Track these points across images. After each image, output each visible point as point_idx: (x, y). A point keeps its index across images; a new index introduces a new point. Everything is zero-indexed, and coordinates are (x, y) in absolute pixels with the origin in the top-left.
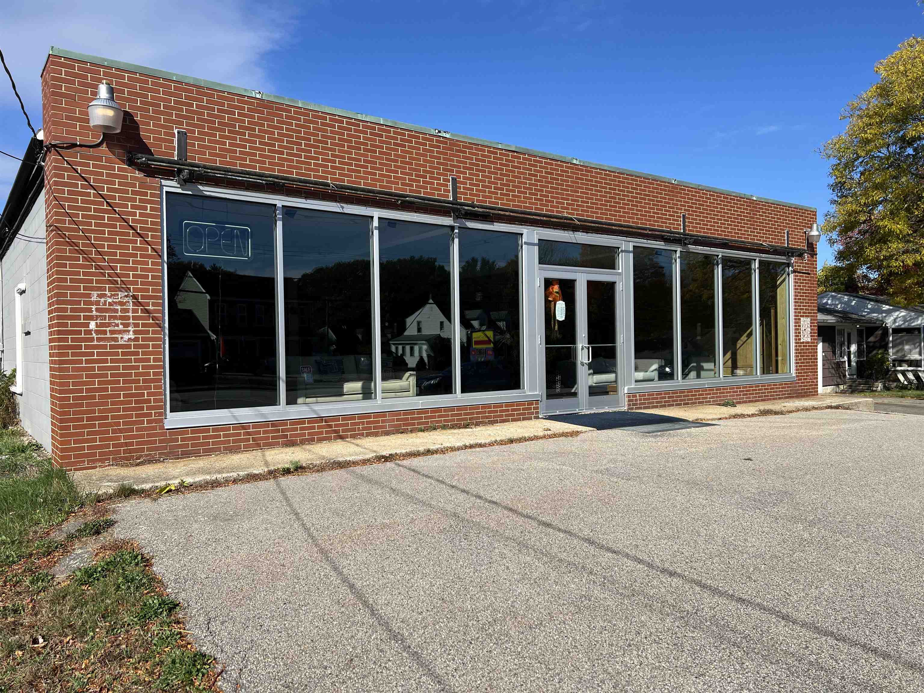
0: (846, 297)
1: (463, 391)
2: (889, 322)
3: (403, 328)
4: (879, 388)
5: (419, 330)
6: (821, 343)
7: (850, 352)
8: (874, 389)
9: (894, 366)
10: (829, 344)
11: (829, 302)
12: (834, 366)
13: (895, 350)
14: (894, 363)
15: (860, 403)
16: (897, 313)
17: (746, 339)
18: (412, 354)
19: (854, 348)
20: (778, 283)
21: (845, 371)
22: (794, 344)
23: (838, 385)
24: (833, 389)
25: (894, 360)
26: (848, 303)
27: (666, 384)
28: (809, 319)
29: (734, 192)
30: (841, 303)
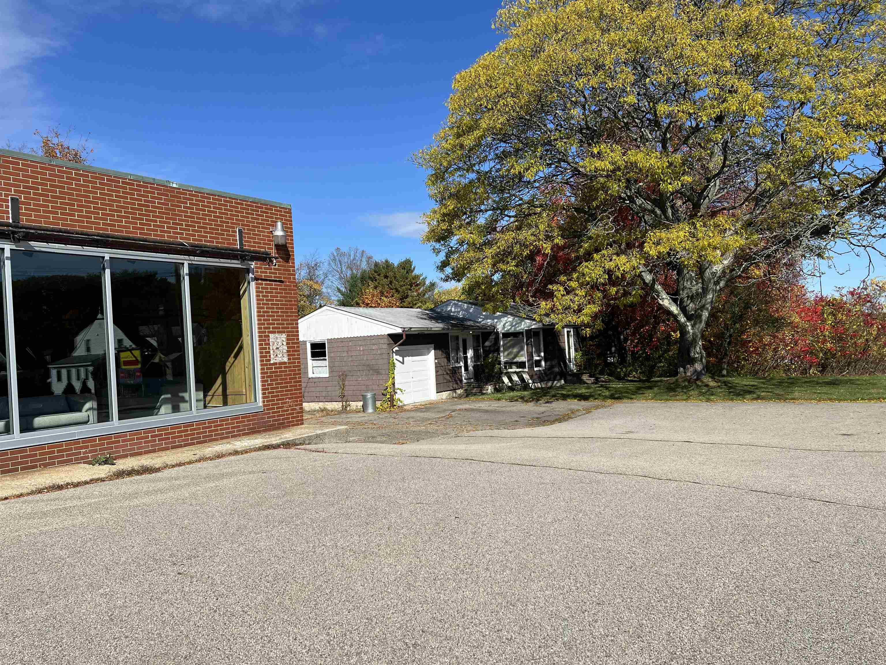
0: (465, 305)
2: (500, 328)
4: (489, 391)
6: (433, 351)
7: (467, 357)
8: (485, 392)
9: (505, 368)
10: (442, 352)
11: (453, 309)
12: (449, 372)
13: (506, 353)
14: (506, 365)
16: (506, 318)
19: (470, 353)
21: (462, 376)
22: (259, 367)
23: (454, 390)
24: (449, 394)
25: (506, 363)
26: (467, 310)
28: (284, 336)
30: (462, 310)
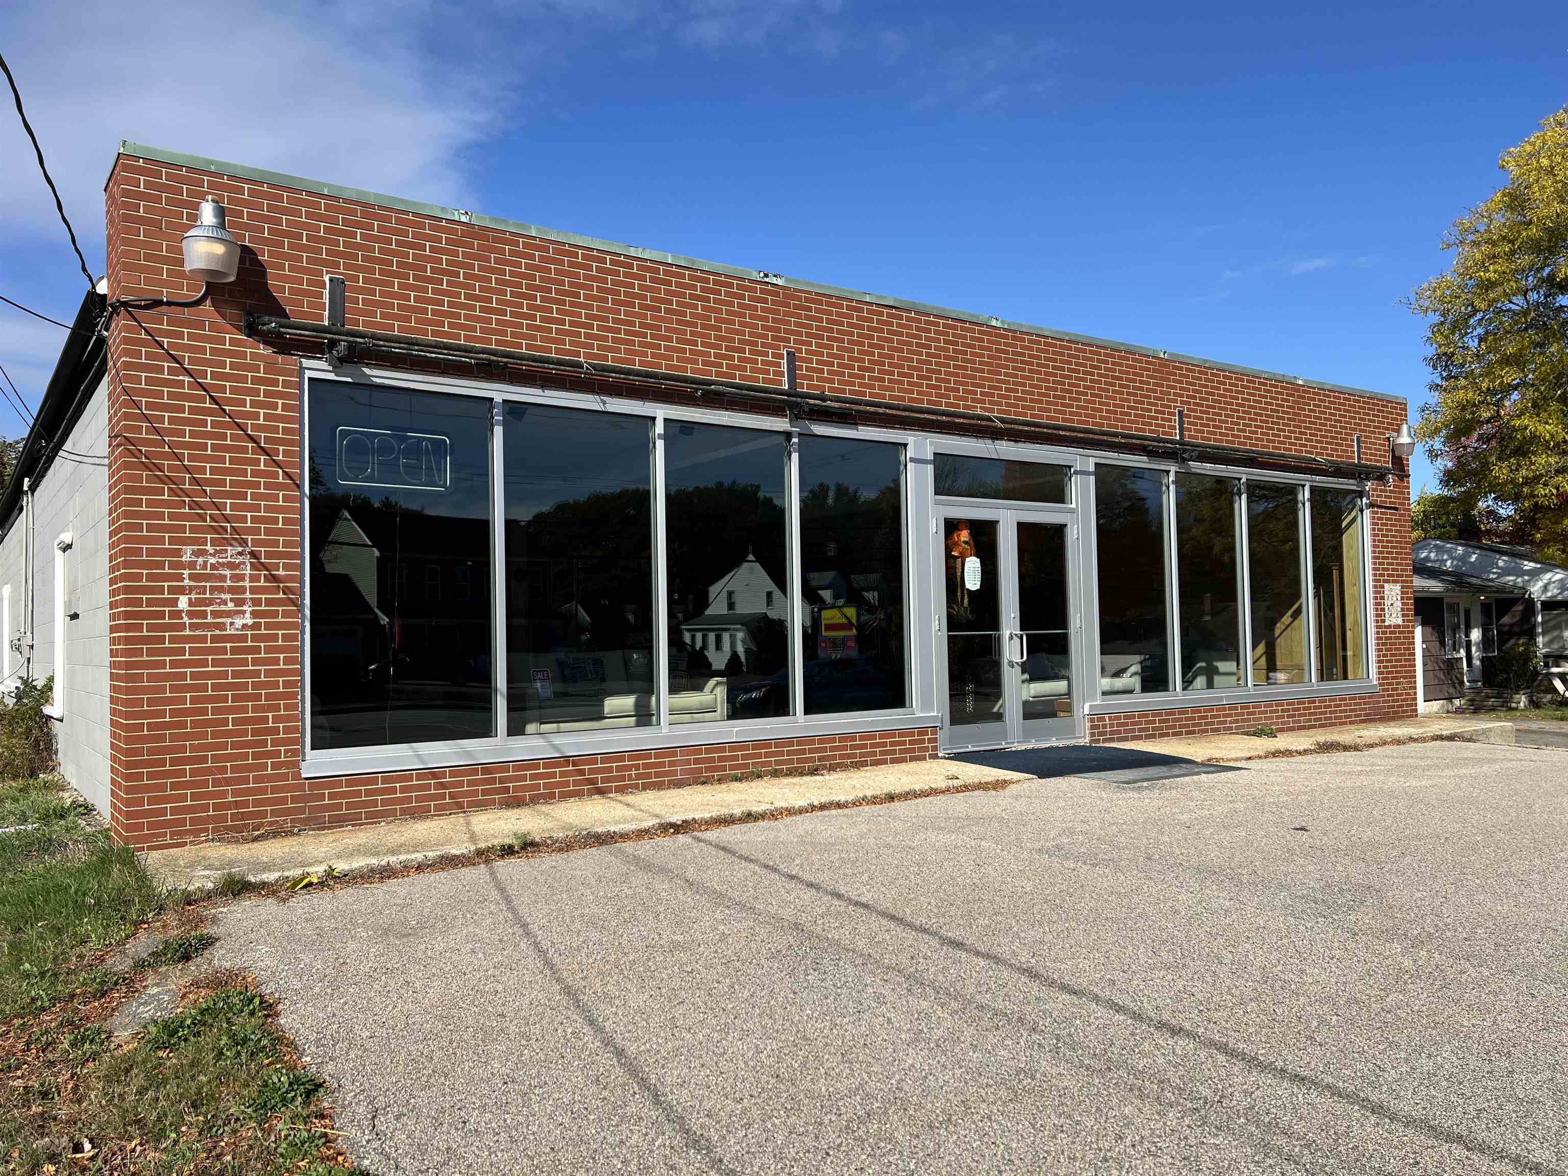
0: (1460, 548)
1: (807, 711)
2: (1536, 590)
3: (704, 602)
4: (1522, 704)
5: (731, 606)
6: (1420, 627)
7: (1470, 641)
8: (1514, 705)
9: (1547, 665)
10: (1433, 628)
11: (1432, 555)
12: (1442, 666)
13: (1547, 639)
14: (1546, 660)
15: (1490, 729)
16: (1548, 576)
17: (1290, 620)
18: (718, 647)
19: (1476, 635)
20: (1344, 525)
21: (1462, 674)
22: (1374, 630)
23: (1450, 699)
24: (1443, 706)
25: (1546, 656)
26: (1463, 559)
27: (1155, 699)
28: (1398, 587)
29: (1266, 372)
30: (1453, 558)
